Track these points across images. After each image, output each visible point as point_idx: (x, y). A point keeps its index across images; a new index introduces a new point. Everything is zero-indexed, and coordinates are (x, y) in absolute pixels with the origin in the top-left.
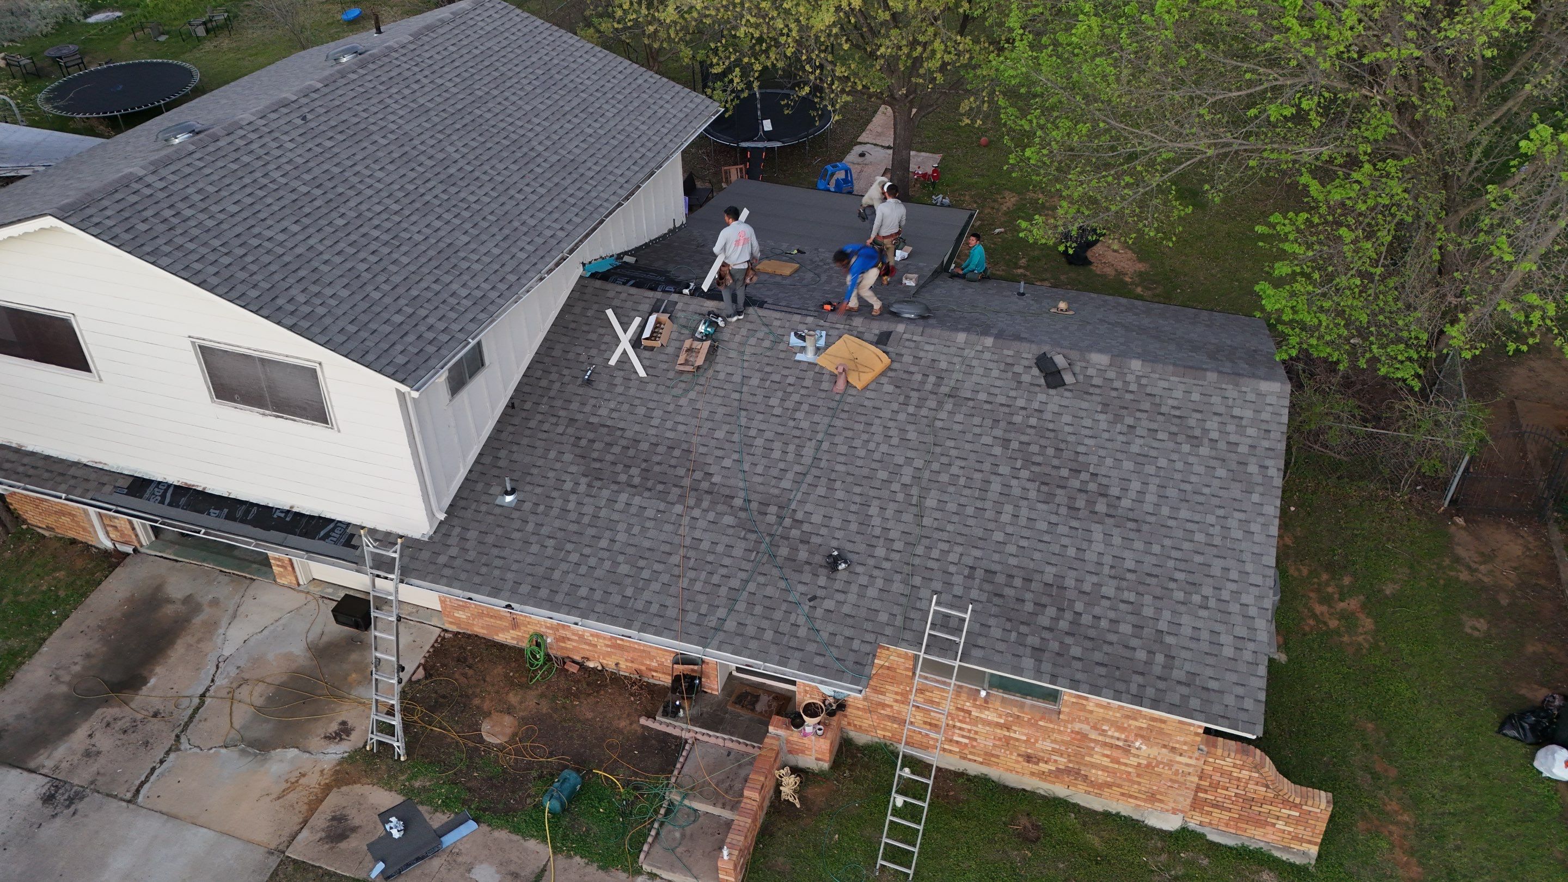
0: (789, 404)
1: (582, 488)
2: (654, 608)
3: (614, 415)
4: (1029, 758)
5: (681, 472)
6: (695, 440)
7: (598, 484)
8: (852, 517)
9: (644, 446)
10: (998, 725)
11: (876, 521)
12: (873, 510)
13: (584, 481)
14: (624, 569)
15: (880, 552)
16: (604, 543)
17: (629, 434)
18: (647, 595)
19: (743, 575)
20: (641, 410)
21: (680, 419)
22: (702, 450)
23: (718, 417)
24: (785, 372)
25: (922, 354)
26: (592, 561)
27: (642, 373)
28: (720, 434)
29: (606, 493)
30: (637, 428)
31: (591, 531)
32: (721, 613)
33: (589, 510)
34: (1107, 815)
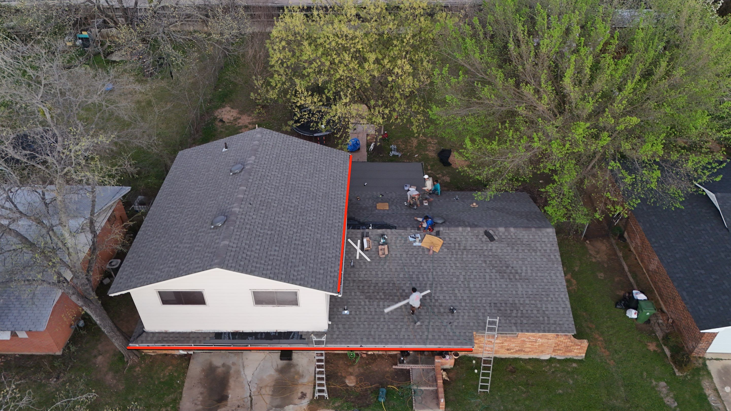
0: (418, 261)
1: (367, 303)
2: (406, 337)
3: (366, 276)
4: (508, 350)
5: (395, 291)
6: (395, 279)
7: (371, 300)
8: (451, 295)
9: (380, 285)
10: (500, 343)
11: (459, 295)
12: (457, 291)
13: (367, 300)
14: (392, 326)
15: (463, 304)
16: (382, 320)
17: (373, 282)
18: (402, 333)
19: (428, 321)
20: (374, 273)
21: (387, 273)
22: (398, 282)
23: (398, 270)
24: (413, 250)
25: (451, 237)
26: (381, 326)
27: (369, 260)
28: (401, 276)
29: (375, 303)
30: (375, 279)
31: (376, 317)
32: (426, 333)
33: (372, 310)
34: (530, 359)
